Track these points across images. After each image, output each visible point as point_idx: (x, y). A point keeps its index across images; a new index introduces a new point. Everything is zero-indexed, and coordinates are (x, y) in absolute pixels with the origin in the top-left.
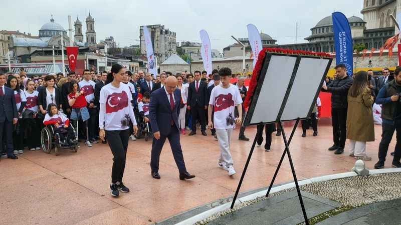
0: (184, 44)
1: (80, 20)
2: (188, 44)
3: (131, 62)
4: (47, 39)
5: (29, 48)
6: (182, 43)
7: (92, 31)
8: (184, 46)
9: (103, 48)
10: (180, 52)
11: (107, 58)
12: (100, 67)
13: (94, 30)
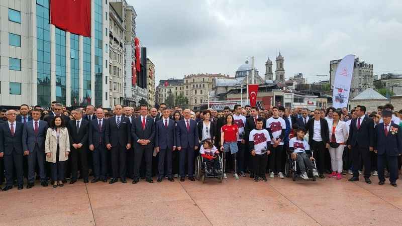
0: (385, 77)
1: (271, 60)
2: (390, 76)
3: (319, 97)
4: (242, 79)
5: (226, 87)
6: (382, 75)
7: (281, 69)
8: (384, 79)
9: (292, 85)
10: (379, 85)
11: (293, 94)
12: (286, 103)
13: (283, 68)
